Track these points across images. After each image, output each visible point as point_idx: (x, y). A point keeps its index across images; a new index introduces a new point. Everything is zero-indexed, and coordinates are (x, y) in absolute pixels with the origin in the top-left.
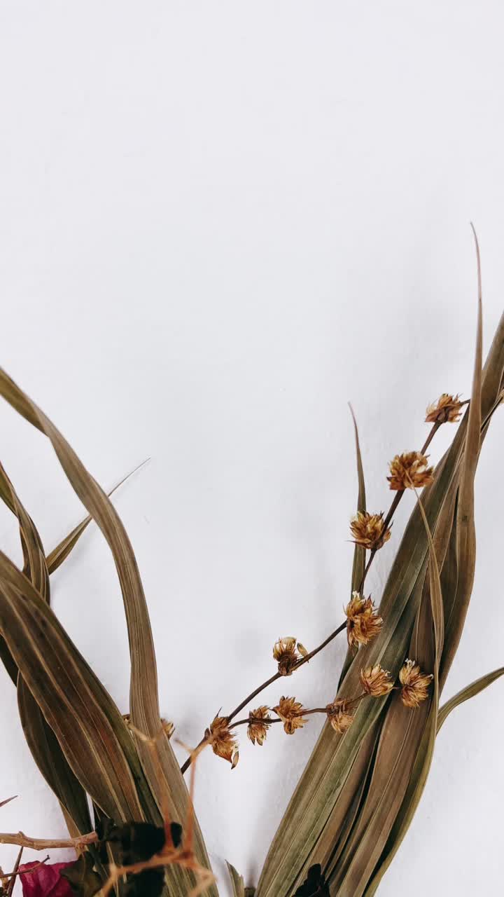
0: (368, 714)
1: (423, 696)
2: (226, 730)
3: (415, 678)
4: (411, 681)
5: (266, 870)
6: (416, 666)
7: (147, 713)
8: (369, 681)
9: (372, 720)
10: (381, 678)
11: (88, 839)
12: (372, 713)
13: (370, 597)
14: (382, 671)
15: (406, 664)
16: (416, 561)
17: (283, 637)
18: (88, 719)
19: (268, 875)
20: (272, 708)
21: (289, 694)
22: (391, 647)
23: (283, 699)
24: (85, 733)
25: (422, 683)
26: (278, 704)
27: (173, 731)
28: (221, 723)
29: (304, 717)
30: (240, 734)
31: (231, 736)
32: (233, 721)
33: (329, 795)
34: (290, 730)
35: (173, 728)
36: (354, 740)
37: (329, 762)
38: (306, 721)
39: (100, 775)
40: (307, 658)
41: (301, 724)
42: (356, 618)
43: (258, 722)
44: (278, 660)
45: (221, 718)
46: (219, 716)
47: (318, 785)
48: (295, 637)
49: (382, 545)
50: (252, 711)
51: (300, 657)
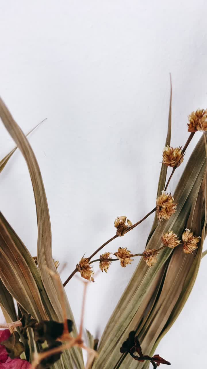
0: (163, 257)
1: (195, 248)
2: (88, 264)
3: (191, 239)
4: (189, 240)
5: (105, 333)
6: (191, 232)
7: (46, 256)
8: (167, 240)
9: (165, 260)
10: (173, 238)
11: (16, 325)
12: (165, 256)
13: (171, 194)
14: (174, 234)
15: (186, 231)
16: (193, 177)
17: (120, 216)
18: (14, 260)
19: (107, 334)
20: (114, 253)
21: (123, 246)
22: (177, 222)
23: (120, 248)
24: (12, 267)
25: (195, 241)
26: (117, 251)
27: (59, 265)
28: (85, 261)
29: (131, 258)
30: (95, 267)
31: (90, 268)
32: (92, 260)
33: (140, 297)
34: (124, 265)
35: (58, 264)
36: (155, 270)
37: (141, 281)
38: (133, 260)
39: (20, 289)
40: (132, 227)
41: (130, 262)
42: (164, 205)
43: (105, 260)
44: (117, 228)
45: (85, 258)
46: (84, 258)
47: (135, 292)
48: (126, 216)
49: (180, 165)
50: (101, 255)
51: (129, 226)
